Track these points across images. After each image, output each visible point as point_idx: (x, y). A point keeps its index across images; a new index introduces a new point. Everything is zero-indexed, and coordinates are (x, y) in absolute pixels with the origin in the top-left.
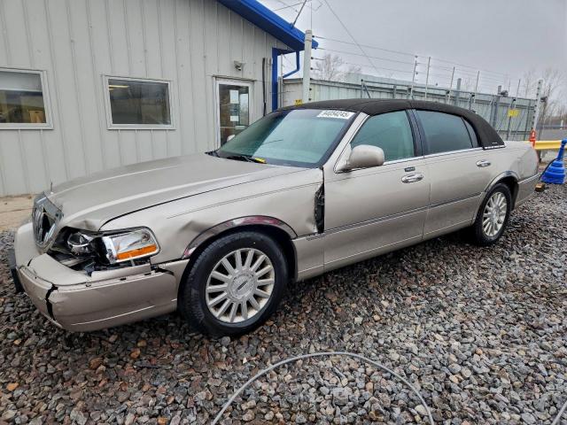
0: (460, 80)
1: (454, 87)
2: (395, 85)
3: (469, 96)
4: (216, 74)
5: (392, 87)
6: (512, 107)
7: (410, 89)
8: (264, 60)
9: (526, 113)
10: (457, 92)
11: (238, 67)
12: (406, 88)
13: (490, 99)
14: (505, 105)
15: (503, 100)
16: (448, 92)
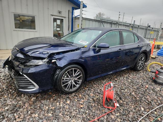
0: (135, 21)
1: (133, 23)
2: (112, 21)
3: (137, 26)
4: (52, 14)
5: (111, 22)
6: (152, 31)
7: (117, 23)
8: (69, 10)
9: (157, 33)
10: (134, 25)
11: (60, 12)
12: (116, 23)
13: (145, 28)
14: (150, 30)
15: (149, 28)
16: (130, 25)
